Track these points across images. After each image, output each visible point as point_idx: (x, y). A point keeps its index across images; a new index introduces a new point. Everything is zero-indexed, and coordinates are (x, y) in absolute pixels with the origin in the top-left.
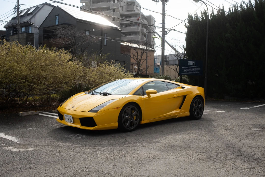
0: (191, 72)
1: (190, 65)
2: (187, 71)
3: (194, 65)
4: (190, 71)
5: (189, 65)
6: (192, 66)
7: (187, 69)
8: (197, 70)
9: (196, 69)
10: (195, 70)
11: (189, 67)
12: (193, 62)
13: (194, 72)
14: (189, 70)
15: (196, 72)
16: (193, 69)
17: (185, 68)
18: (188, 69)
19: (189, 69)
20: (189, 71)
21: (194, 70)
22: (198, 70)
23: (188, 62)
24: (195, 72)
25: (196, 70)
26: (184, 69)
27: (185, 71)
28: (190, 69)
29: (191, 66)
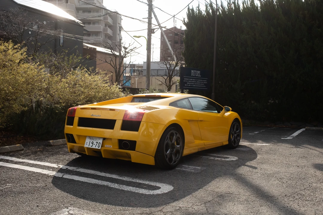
0: (196, 85)
1: (194, 76)
2: (191, 84)
3: (199, 75)
4: (194, 85)
5: (192, 76)
6: (197, 77)
7: (190, 81)
8: (203, 83)
9: (202, 81)
10: (200, 83)
11: (192, 78)
12: (199, 72)
13: (199, 85)
14: (193, 83)
15: (202, 85)
16: (198, 82)
17: (188, 80)
18: (191, 81)
19: (192, 81)
20: (193, 84)
21: (199, 83)
22: (205, 84)
23: (192, 71)
25: (202, 83)
26: (187, 81)
27: (188, 84)
28: (194, 81)
29: (196, 76)
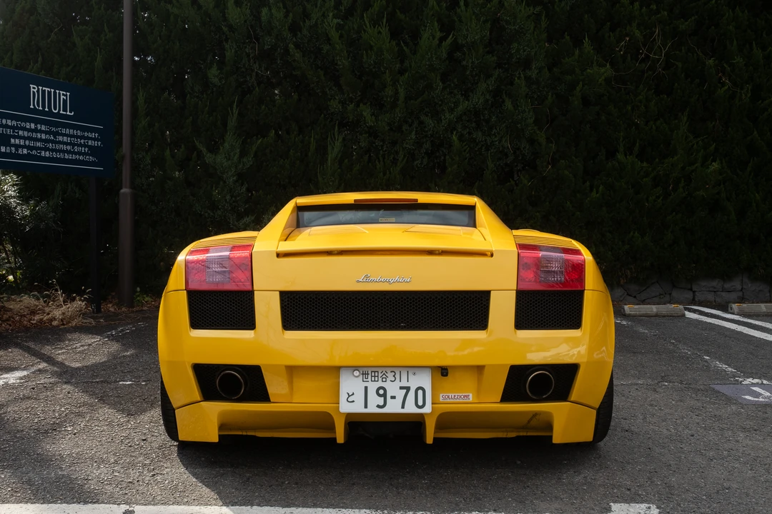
0: (53, 150)
1: (43, 113)
2: (29, 148)
3: (65, 110)
4: (46, 149)
5: (35, 111)
6: (58, 115)
7: (26, 134)
8: (85, 146)
9: (77, 137)
10: (73, 145)
11: (36, 121)
12: (63, 95)
13: (69, 152)
14: (40, 140)
15: (80, 153)
16: (60, 138)
17: (12, 127)
18: (30, 130)
19: (36, 131)
20: (39, 144)
21: (67, 144)
22: (90, 147)
23: (33, 88)
24: (74, 157)
25: (80, 145)
26: (9, 132)
27: (17, 147)
28: (46, 133)
29: (50, 113)
